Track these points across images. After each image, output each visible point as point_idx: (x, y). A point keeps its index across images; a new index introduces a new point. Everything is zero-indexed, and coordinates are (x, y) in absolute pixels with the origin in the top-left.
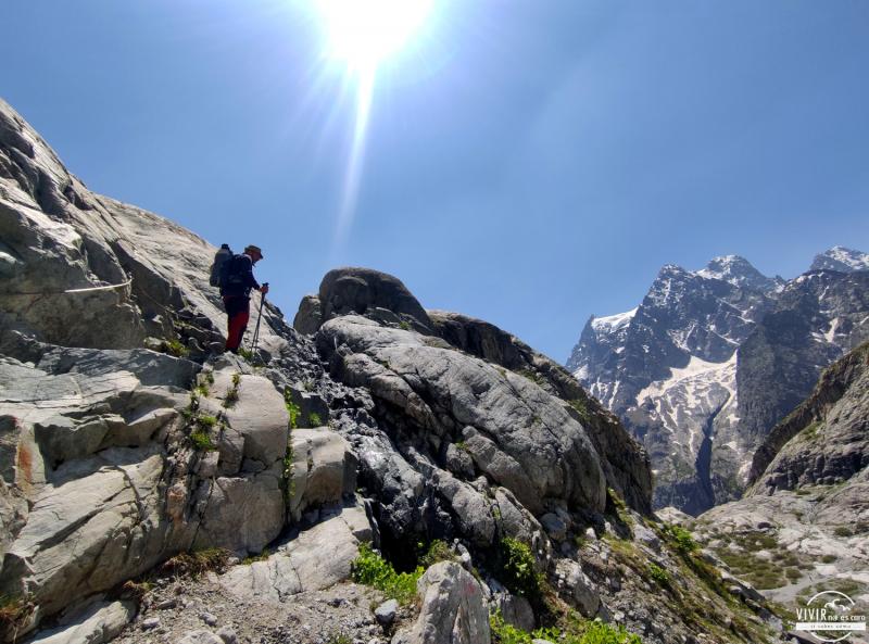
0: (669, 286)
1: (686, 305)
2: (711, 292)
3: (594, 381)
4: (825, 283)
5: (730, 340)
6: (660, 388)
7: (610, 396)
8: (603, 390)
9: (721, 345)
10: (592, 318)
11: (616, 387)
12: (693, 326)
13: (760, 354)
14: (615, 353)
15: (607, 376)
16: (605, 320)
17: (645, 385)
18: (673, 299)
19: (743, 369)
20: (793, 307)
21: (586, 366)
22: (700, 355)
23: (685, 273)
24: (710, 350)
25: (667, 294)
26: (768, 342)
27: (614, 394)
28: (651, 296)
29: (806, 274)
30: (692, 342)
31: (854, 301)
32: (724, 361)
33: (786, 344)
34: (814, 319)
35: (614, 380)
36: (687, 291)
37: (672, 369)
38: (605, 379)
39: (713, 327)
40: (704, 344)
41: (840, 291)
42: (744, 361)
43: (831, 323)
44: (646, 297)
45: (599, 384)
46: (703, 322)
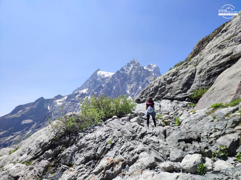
0: (132, 67)
1: (135, 76)
2: (145, 74)
10: (99, 70)
14: (101, 86)
16: (103, 73)
18: (131, 72)
21: (87, 89)
23: (139, 64)
25: (130, 69)
28: (125, 68)
30: (132, 91)
36: (137, 71)
40: (135, 93)
44: (123, 68)
45: (89, 97)
46: (138, 84)
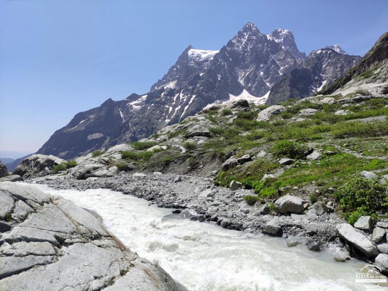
0: (246, 37)
1: (253, 54)
2: (269, 49)
3: (179, 92)
4: (329, 57)
5: (268, 84)
7: (187, 104)
8: (183, 99)
9: (262, 86)
10: (190, 48)
11: (192, 99)
12: (252, 69)
13: (283, 92)
15: (189, 90)
16: (197, 52)
18: (246, 47)
19: (271, 99)
20: (309, 68)
21: (176, 81)
22: (249, 90)
23: (258, 31)
24: (256, 88)
25: (244, 43)
26: (290, 86)
27: (190, 103)
28: (234, 41)
29: (323, 50)
30: (247, 80)
31: (338, 72)
32: (260, 97)
33: (298, 89)
34: (316, 78)
35: (192, 93)
36: (256, 44)
37: (230, 95)
38: (186, 91)
39: (262, 73)
40: (254, 83)
41: (334, 64)
42: (274, 94)
43: (323, 83)
44: (231, 41)
45: (181, 95)
46: (258, 69)
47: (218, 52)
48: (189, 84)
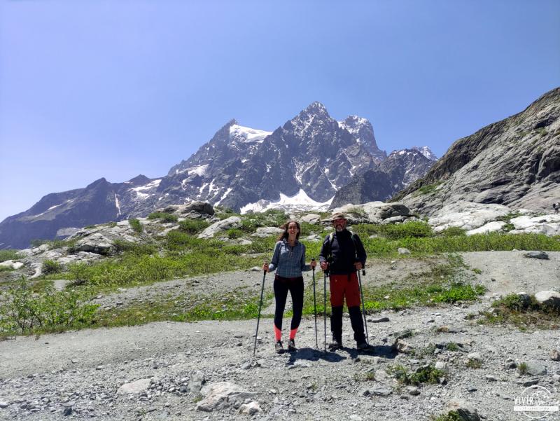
0: (311, 120)
1: (317, 144)
2: (339, 140)
3: (209, 181)
4: (415, 162)
5: (334, 186)
6: (264, 206)
7: (218, 199)
8: (213, 192)
9: (326, 188)
10: (233, 123)
11: (227, 193)
12: (314, 162)
14: (240, 161)
15: (223, 181)
16: (243, 129)
17: (253, 199)
18: (309, 133)
20: (388, 172)
21: (207, 166)
22: (308, 191)
23: (327, 115)
24: (317, 189)
25: (307, 127)
26: (362, 192)
27: (222, 198)
28: (294, 123)
29: (407, 151)
30: (307, 177)
32: (322, 202)
33: (371, 198)
35: (228, 185)
36: (323, 131)
37: (281, 194)
38: (219, 181)
39: (327, 171)
40: (315, 182)
44: (289, 122)
45: (212, 186)
46: (322, 163)
47: (271, 133)
48: (226, 172)
